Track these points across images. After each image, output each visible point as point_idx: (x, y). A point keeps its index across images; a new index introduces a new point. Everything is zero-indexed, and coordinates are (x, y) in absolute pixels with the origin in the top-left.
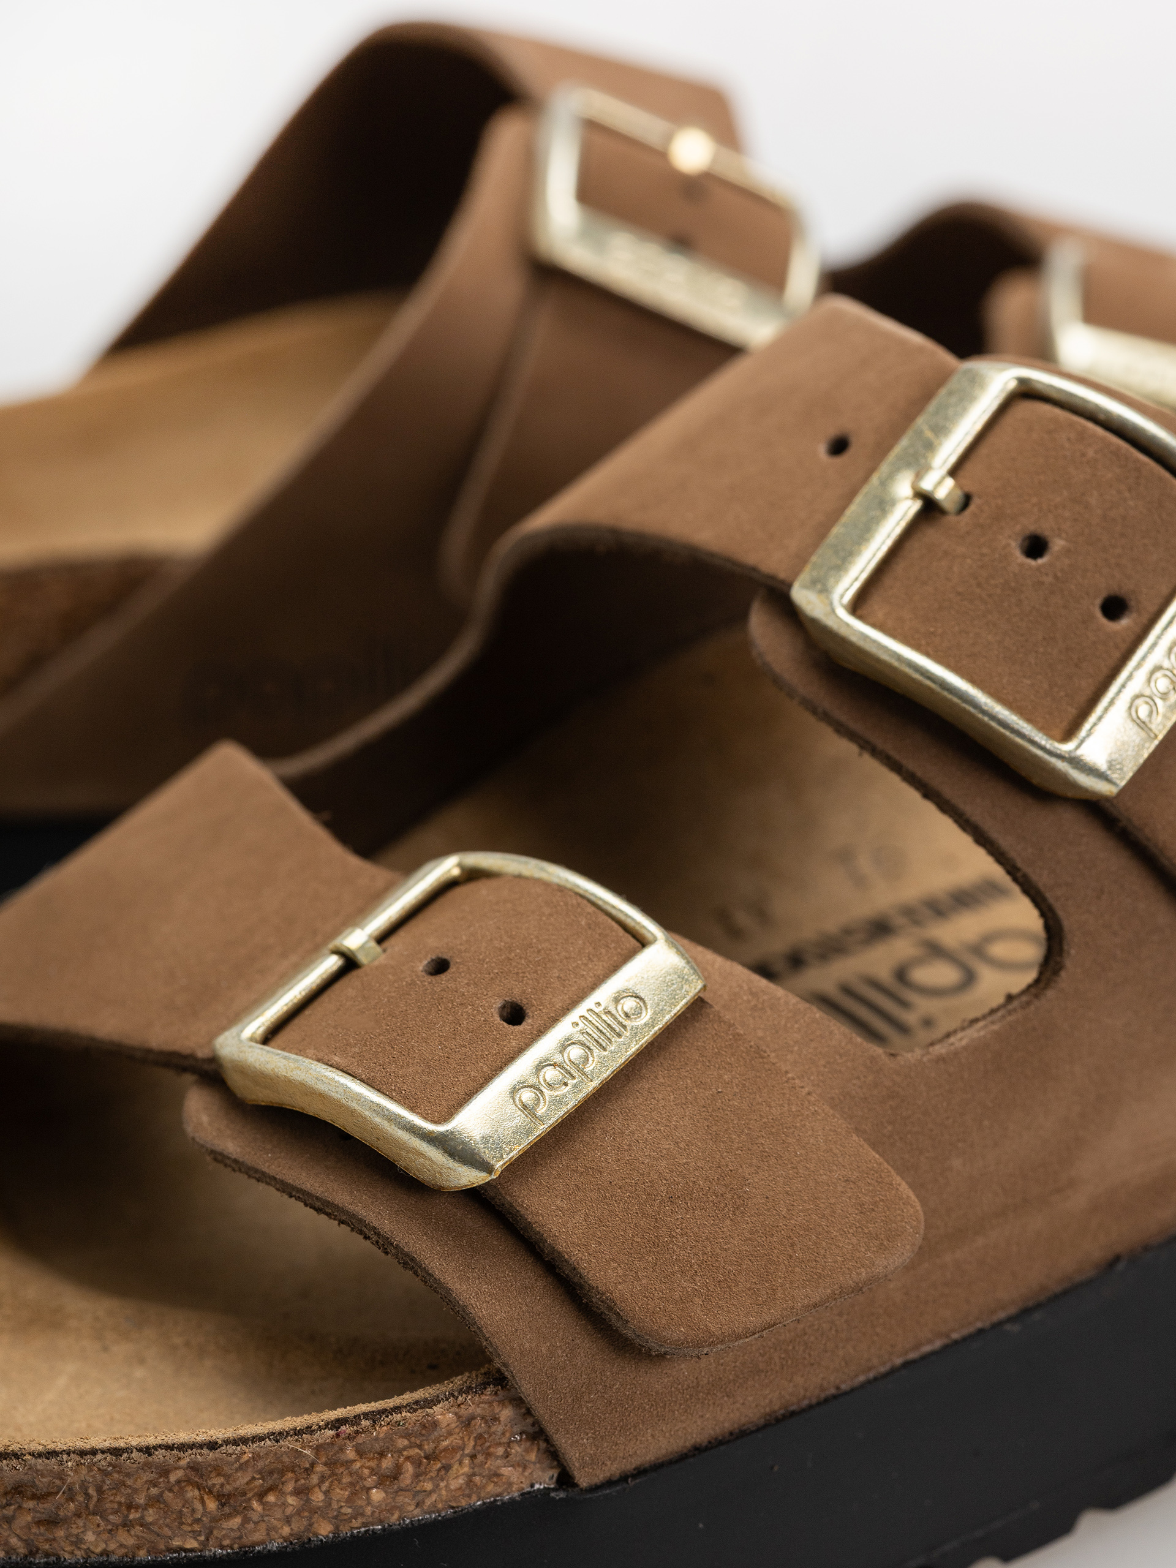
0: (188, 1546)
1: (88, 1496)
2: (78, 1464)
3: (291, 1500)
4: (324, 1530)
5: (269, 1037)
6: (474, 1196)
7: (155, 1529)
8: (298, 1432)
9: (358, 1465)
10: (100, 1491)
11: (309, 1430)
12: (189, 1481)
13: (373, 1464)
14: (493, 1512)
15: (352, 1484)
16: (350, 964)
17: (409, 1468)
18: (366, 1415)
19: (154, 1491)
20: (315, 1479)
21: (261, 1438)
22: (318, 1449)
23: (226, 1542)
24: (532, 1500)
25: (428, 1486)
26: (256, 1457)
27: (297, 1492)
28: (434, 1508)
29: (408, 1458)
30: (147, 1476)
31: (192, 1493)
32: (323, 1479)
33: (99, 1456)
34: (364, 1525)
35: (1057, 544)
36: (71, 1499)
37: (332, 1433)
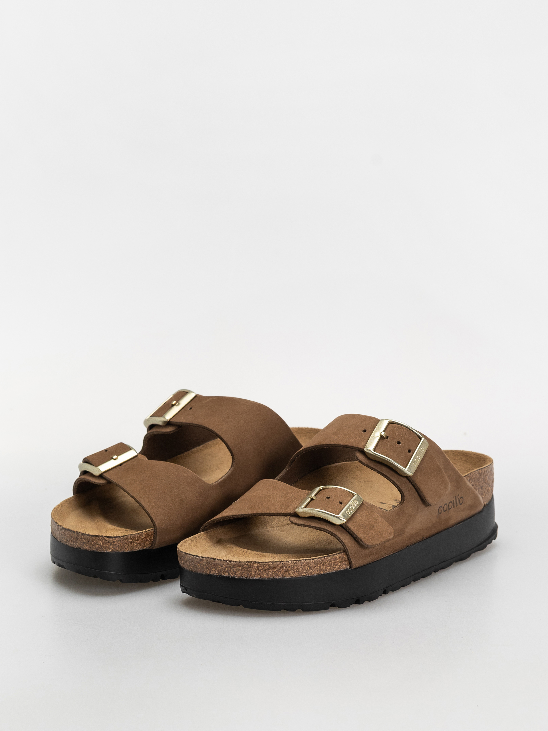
0: (304, 575)
1: (292, 567)
2: (291, 562)
3: (318, 568)
4: (322, 573)
5: (306, 507)
6: (341, 525)
7: (300, 572)
8: (320, 558)
9: (327, 563)
10: (294, 566)
11: (321, 558)
12: (306, 565)
13: (329, 563)
14: (342, 571)
15: (326, 566)
16: (312, 499)
17: (333, 564)
18: (328, 556)
19: (301, 566)
20: (322, 565)
21: (315, 559)
22: (322, 560)
23: (309, 574)
24: (346, 570)
25: (335, 567)
26: (315, 561)
27: (319, 567)
28: (335, 570)
29: (333, 562)
30: (300, 564)
31: (306, 567)
32: (323, 565)
33: (294, 561)
34: (327, 572)
35: (402, 442)
36: (290, 568)
37: (324, 558)
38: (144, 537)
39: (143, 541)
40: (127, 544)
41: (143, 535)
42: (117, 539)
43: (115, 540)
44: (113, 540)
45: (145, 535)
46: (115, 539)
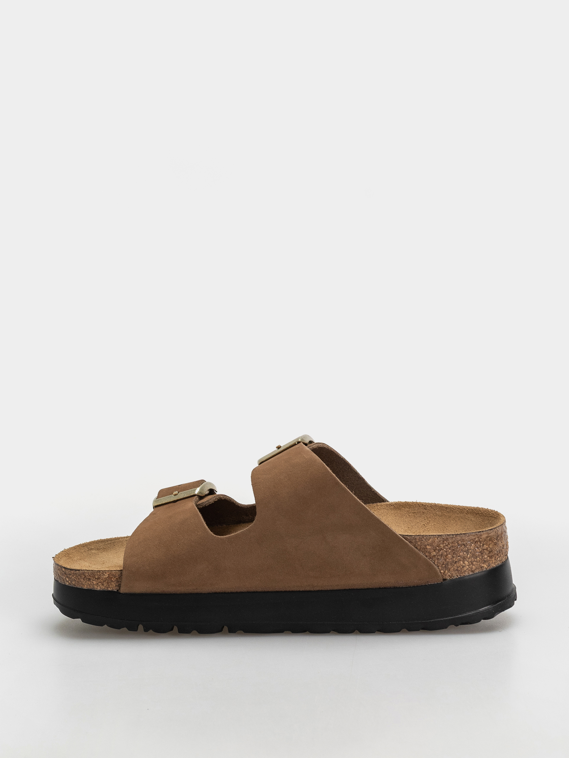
38: (107, 577)
39: (105, 581)
40: (84, 580)
41: (106, 574)
42: (72, 572)
43: (71, 573)
44: (69, 572)
45: (109, 575)
46: (71, 571)
